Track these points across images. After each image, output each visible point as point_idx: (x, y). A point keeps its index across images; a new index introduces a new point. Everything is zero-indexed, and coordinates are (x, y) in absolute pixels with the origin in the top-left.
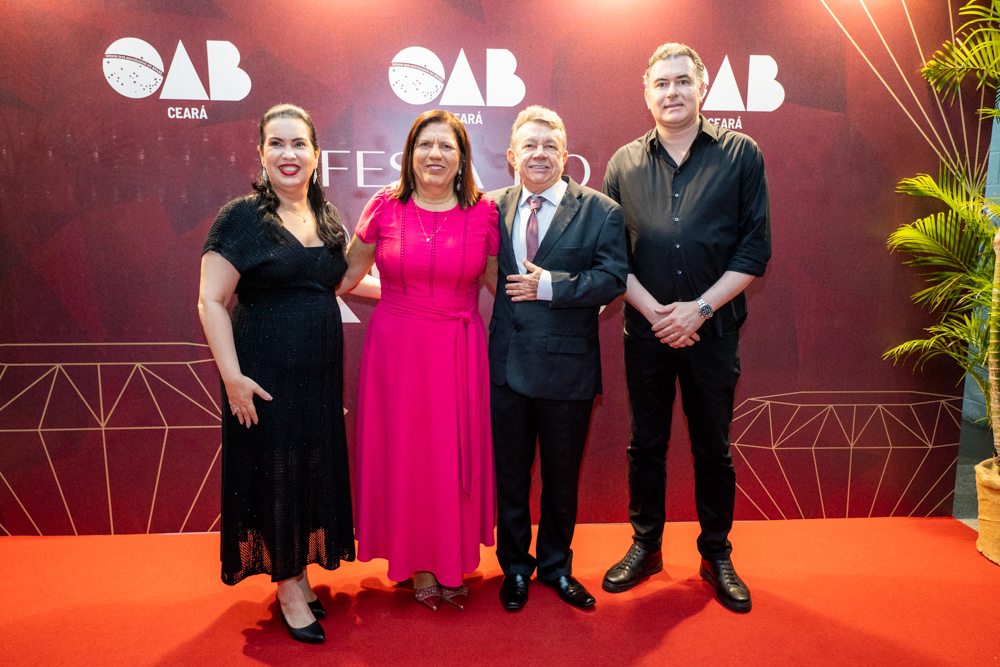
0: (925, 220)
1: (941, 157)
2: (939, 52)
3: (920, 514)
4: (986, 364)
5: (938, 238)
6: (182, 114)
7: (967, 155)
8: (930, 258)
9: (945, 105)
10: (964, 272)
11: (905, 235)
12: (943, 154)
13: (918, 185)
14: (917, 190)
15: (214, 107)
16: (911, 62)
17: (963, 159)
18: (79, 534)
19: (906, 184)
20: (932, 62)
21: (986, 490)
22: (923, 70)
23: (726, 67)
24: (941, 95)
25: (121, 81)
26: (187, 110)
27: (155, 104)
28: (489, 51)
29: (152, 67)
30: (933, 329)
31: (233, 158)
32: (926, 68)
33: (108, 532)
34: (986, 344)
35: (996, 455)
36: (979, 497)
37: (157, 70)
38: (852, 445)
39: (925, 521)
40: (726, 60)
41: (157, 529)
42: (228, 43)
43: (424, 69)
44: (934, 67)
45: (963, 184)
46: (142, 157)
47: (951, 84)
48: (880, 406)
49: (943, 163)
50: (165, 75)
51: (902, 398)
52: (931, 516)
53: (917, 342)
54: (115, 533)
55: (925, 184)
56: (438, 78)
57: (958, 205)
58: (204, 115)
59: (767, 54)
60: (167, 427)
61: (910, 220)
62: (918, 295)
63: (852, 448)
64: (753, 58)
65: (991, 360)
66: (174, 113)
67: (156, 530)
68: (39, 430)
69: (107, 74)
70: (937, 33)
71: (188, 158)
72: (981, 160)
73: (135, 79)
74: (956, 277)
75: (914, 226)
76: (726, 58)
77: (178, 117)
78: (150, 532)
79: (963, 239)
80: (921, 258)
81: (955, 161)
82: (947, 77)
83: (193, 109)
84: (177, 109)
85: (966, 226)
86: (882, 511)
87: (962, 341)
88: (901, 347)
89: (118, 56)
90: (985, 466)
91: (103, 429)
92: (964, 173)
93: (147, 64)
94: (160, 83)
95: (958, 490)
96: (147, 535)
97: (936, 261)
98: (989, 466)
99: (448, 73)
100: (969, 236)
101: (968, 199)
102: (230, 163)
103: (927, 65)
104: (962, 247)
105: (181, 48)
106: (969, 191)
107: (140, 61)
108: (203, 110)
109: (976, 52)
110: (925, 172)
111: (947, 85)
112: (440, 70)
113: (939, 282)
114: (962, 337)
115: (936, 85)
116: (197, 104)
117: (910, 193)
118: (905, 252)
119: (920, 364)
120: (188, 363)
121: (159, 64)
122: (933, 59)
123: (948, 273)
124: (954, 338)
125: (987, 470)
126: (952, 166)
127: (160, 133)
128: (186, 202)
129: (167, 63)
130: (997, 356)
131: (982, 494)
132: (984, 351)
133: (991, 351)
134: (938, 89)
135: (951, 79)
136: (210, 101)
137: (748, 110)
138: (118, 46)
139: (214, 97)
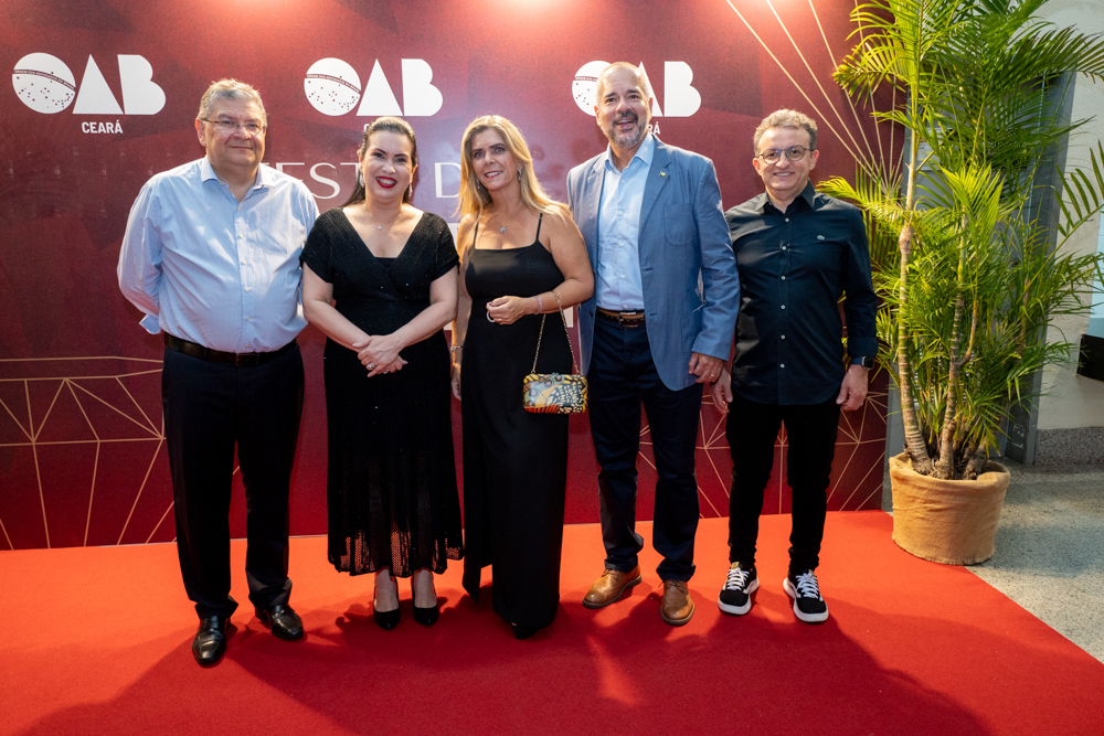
1: (858, 160)
2: (848, 56)
3: (851, 508)
4: (897, 359)
6: (97, 129)
7: (882, 157)
9: (858, 109)
10: (880, 271)
12: (859, 156)
13: (835, 188)
15: (132, 123)
16: (823, 67)
17: (878, 161)
18: (15, 548)
19: (823, 187)
20: (843, 67)
21: (895, 481)
22: (834, 74)
24: (854, 98)
25: (32, 97)
26: (101, 124)
27: (68, 119)
28: (403, 60)
29: (63, 82)
32: (838, 73)
33: (46, 547)
34: (896, 341)
35: (906, 446)
36: (893, 488)
37: (69, 85)
39: (855, 515)
40: (641, 65)
41: (95, 541)
42: (139, 56)
43: (339, 80)
44: (845, 71)
45: (880, 185)
46: (58, 172)
47: (863, 88)
49: (859, 165)
50: (77, 90)
52: (862, 509)
54: (52, 547)
55: (840, 186)
56: (355, 89)
57: (872, 205)
58: (119, 129)
59: (681, 60)
60: (99, 441)
64: (666, 63)
65: (901, 356)
66: (89, 128)
67: (92, 542)
69: (17, 90)
71: (105, 172)
72: (895, 162)
73: (47, 94)
76: (641, 63)
77: (93, 132)
78: (87, 545)
79: (876, 239)
81: (871, 162)
82: (859, 81)
83: (107, 124)
84: (91, 124)
85: (877, 226)
89: (28, 72)
90: (900, 459)
91: (34, 444)
92: (879, 174)
93: (58, 79)
94: (72, 98)
95: (884, 485)
96: (84, 548)
98: (904, 460)
99: (364, 84)
100: (881, 235)
101: (883, 200)
103: (839, 69)
104: (875, 247)
105: (91, 62)
106: (885, 192)
107: (51, 76)
108: (118, 125)
109: (881, 54)
110: (839, 174)
111: (860, 89)
112: (355, 80)
115: (848, 88)
116: (112, 118)
120: (116, 377)
121: (71, 79)
122: (844, 63)
125: (900, 462)
126: (868, 168)
127: (75, 148)
128: (105, 216)
129: (79, 76)
130: (906, 351)
131: (894, 484)
132: (895, 348)
133: (900, 348)
134: (851, 92)
135: (862, 83)
136: (124, 115)
137: (666, 115)
138: (27, 61)
139: (128, 112)
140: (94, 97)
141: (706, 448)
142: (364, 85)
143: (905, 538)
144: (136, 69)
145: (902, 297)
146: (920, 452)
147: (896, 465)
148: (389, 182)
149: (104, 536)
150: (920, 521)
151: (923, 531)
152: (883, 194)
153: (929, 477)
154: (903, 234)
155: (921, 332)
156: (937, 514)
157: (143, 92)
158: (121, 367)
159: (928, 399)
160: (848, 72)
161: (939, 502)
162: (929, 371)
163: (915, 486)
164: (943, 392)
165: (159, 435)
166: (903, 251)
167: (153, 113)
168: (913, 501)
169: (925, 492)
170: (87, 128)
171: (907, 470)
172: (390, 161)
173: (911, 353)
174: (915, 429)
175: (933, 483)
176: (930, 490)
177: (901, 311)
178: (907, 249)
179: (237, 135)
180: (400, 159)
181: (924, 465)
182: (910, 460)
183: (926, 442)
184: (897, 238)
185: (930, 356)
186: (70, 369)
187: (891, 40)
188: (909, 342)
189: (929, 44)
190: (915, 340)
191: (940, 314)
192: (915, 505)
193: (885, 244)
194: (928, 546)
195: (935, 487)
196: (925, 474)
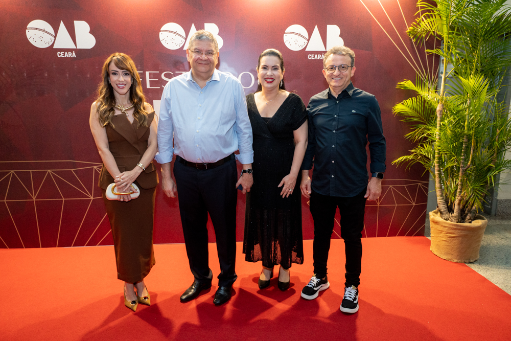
0: (407, 100)
1: (417, 72)
2: (414, 23)
3: (410, 235)
4: (434, 166)
5: (414, 109)
6: (64, 55)
7: (428, 71)
8: (412, 118)
9: (418, 48)
10: (426, 124)
11: (399, 108)
12: (417, 70)
13: (406, 85)
14: (406, 87)
15: (79, 52)
16: (402, 28)
17: (427, 72)
18: (26, 248)
19: (400, 84)
20: (411, 28)
21: (432, 223)
22: (407, 31)
24: (416, 43)
25: (35, 40)
26: (66, 53)
27: (51, 50)
28: (205, 24)
29: (49, 33)
30: (413, 151)
31: (89, 76)
32: (409, 31)
33: (39, 247)
34: (434, 157)
35: (438, 207)
36: (431, 226)
37: (51, 35)
38: (378, 204)
39: (412, 238)
40: (316, 27)
41: (62, 245)
42: (84, 22)
43: (175, 33)
44: (412, 30)
45: (427, 84)
46: (46, 75)
47: (420, 38)
48: (391, 186)
49: (417, 75)
50: (55, 37)
51: (400, 183)
52: (415, 236)
53: (405, 157)
54: (42, 247)
55: (408, 84)
56: (183, 37)
57: (424, 93)
59: (335, 24)
60: (64, 199)
61: (400, 100)
62: (407, 135)
63: (378, 205)
64: (328, 26)
65: (436, 165)
66: (61, 55)
67: (60, 246)
68: (5, 201)
69: (28, 37)
70: (412, 14)
71: (68, 75)
72: (435, 73)
73: (42, 39)
74: (423, 126)
75: (403, 104)
76: (316, 26)
77: (62, 56)
78: (58, 247)
79: (425, 109)
80: (408, 118)
81: (423, 73)
82: (418, 35)
83: (69, 53)
84: (62, 53)
85: (426, 103)
86: (392, 234)
87: (425, 156)
88: (398, 159)
89: (33, 28)
90: (434, 212)
91: (34, 200)
92: (427, 79)
93: (47, 32)
94: (53, 41)
95: (426, 225)
97: (415, 119)
98: (436, 213)
99: (187, 35)
100: (428, 108)
101: (429, 91)
103: (409, 29)
104: (425, 113)
105: (62, 24)
106: (430, 87)
107: (43, 31)
108: (74, 53)
109: (429, 21)
110: (408, 79)
111: (419, 38)
112: (183, 33)
113: (415, 129)
114: (424, 154)
115: (413, 38)
116: (71, 50)
117: (402, 88)
118: (401, 115)
119: (408, 167)
120: (72, 170)
121: (53, 32)
122: (411, 26)
123: (420, 125)
124: (421, 155)
125: (435, 214)
126: (422, 76)
127: (54, 64)
128: (68, 96)
129: (56, 31)
130: (438, 162)
131: (432, 225)
132: (433, 161)
133: (436, 160)
134: (414, 40)
135: (420, 35)
136: (77, 49)
137: (327, 50)
139: (79, 47)
140: (63, 40)
143: (436, 250)
144: (82, 27)
145: (437, 137)
146: (444, 210)
147: (433, 216)
149: (66, 243)
150: (444, 242)
151: (445, 247)
152: (428, 88)
153: (448, 222)
154: (439, 107)
155: (446, 154)
156: (453, 239)
157: (85, 38)
158: (74, 165)
159: (449, 185)
160: (413, 30)
161: (453, 233)
162: (449, 172)
163: (442, 226)
164: (456, 182)
165: (91, 197)
166: (438, 115)
167: (90, 48)
168: (441, 233)
169: (447, 228)
170: (60, 55)
171: (438, 218)
173: (441, 164)
174: (442, 199)
175: (451, 224)
176: (449, 228)
177: (437, 143)
178: (440, 114)
181: (446, 216)
182: (439, 213)
183: (447, 205)
184: (436, 109)
185: (450, 165)
186: (51, 166)
187: (435, 15)
188: (440, 158)
189: (454, 18)
190: (443, 157)
191: (456, 145)
192: (442, 235)
193: (429, 112)
194: (447, 254)
195: (452, 226)
196: (446, 220)
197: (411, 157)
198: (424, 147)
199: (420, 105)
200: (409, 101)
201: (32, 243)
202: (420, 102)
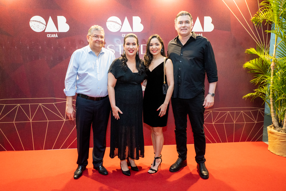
0: (252, 60)
1: (257, 43)
2: (256, 15)
3: (254, 141)
4: (270, 99)
5: (256, 65)
6: (51, 36)
7: (264, 42)
8: (255, 71)
9: (258, 29)
10: (264, 74)
11: (247, 64)
12: (258, 42)
13: (251, 51)
14: (251, 52)
15: (60, 35)
16: (248, 18)
17: (263, 43)
18: (25, 150)
19: (247, 51)
20: (254, 17)
21: (270, 133)
22: (251, 20)
23: (198, 19)
24: (257, 26)
25: (34, 28)
26: (52, 35)
27: (44, 33)
28: (133, 17)
30: (256, 90)
31: (65, 48)
32: (252, 19)
33: (33, 150)
34: (269, 94)
35: (273, 124)
37: (44, 24)
38: (235, 122)
39: (255, 143)
40: (198, 18)
41: (46, 148)
42: (63, 16)
43: (116, 22)
44: (254, 19)
45: (263, 50)
46: (40, 48)
47: (259, 23)
48: (242, 111)
49: (258, 45)
50: (46, 26)
51: (248, 109)
52: (257, 141)
53: (251, 94)
54: (35, 150)
55: (253, 50)
56: (120, 25)
57: (262, 56)
58: (57, 36)
59: (209, 16)
60: (48, 121)
61: (248, 60)
62: (252, 81)
63: (234, 123)
64: (205, 17)
65: (271, 98)
66: (49, 36)
67: (46, 149)
68: (14, 122)
69: (31, 26)
70: (255, 9)
71: (53, 48)
72: (268, 44)
73: (38, 27)
74: (262, 76)
75: (250, 62)
76: (198, 17)
77: (50, 37)
79: (263, 65)
80: (252, 71)
81: (261, 44)
82: (258, 21)
83: (54, 35)
84: (50, 35)
85: (264, 62)
86: (243, 140)
87: (263, 93)
88: (247, 95)
89: (34, 21)
90: (270, 127)
91: (31, 122)
92: (263, 47)
93: (41, 23)
94: (45, 28)
95: (264, 134)
96: (43, 150)
97: (256, 71)
100: (265, 64)
101: (264, 55)
102: (64, 49)
103: (253, 18)
104: (263, 68)
105: (50, 18)
106: (265, 52)
107: (39, 22)
108: (57, 35)
109: (265, 14)
110: (252, 47)
111: (258, 23)
112: (120, 22)
113: (257, 77)
114: (263, 92)
115: (255, 23)
116: (55, 33)
117: (249, 53)
118: (248, 69)
119: (253, 100)
120: (53, 103)
123: (260, 75)
124: (261, 92)
125: (270, 128)
126: (260, 45)
127: (45, 41)
128: (52, 60)
129: (47, 22)
130: (272, 97)
131: (269, 134)
132: (269, 96)
133: (271, 96)
134: (256, 25)
135: (259, 22)
136: (58, 32)
137: (204, 31)
138: (33, 18)
139: (59, 31)
140: (51, 27)
141: (213, 123)
142: (122, 23)
143: (273, 149)
144: (62, 20)
145: (272, 82)
146: (277, 125)
147: (269, 129)
148: (132, 51)
149: (49, 147)
150: (278, 145)
151: (279, 148)
153: (279, 132)
154: (272, 64)
155: (277, 92)
156: (283, 143)
157: (63, 26)
158: (55, 101)
159: (279, 110)
160: (255, 19)
161: (284, 140)
162: (279, 102)
163: (276, 135)
164: (284, 108)
165: (64, 119)
166: (272, 69)
167: (66, 32)
168: (276, 139)
169: (279, 137)
170: (48, 36)
171: (272, 130)
172: (131, 45)
173: (274, 98)
174: (275, 119)
175: (282, 134)
176: (281, 136)
177: (271, 86)
178: (273, 68)
179: (98, 40)
180: (134, 44)
181: (278, 129)
182: (273, 127)
183: (278, 122)
184: (270, 66)
185: (280, 98)
186: (41, 101)
188: (273, 94)
190: (275, 94)
191: (284, 86)
192: (276, 140)
193: (266, 67)
194: (280, 152)
195: (283, 135)
196: (278, 131)
197: (255, 94)
198: (263, 88)
199: (260, 63)
200: (254, 61)
201: (29, 148)
202: (260, 61)
